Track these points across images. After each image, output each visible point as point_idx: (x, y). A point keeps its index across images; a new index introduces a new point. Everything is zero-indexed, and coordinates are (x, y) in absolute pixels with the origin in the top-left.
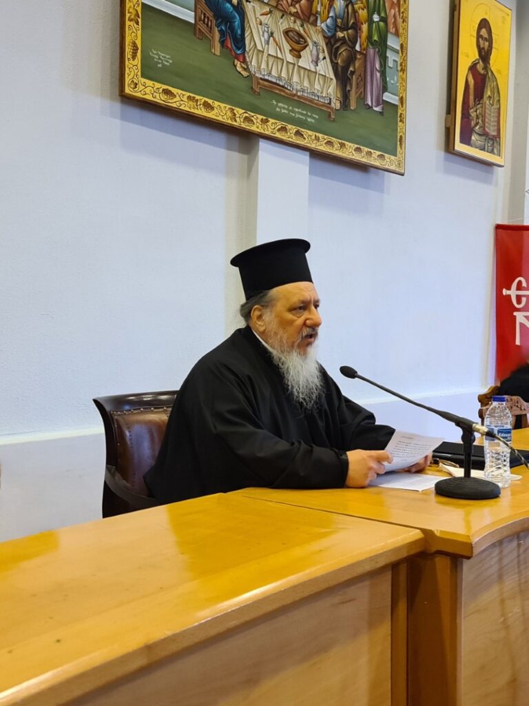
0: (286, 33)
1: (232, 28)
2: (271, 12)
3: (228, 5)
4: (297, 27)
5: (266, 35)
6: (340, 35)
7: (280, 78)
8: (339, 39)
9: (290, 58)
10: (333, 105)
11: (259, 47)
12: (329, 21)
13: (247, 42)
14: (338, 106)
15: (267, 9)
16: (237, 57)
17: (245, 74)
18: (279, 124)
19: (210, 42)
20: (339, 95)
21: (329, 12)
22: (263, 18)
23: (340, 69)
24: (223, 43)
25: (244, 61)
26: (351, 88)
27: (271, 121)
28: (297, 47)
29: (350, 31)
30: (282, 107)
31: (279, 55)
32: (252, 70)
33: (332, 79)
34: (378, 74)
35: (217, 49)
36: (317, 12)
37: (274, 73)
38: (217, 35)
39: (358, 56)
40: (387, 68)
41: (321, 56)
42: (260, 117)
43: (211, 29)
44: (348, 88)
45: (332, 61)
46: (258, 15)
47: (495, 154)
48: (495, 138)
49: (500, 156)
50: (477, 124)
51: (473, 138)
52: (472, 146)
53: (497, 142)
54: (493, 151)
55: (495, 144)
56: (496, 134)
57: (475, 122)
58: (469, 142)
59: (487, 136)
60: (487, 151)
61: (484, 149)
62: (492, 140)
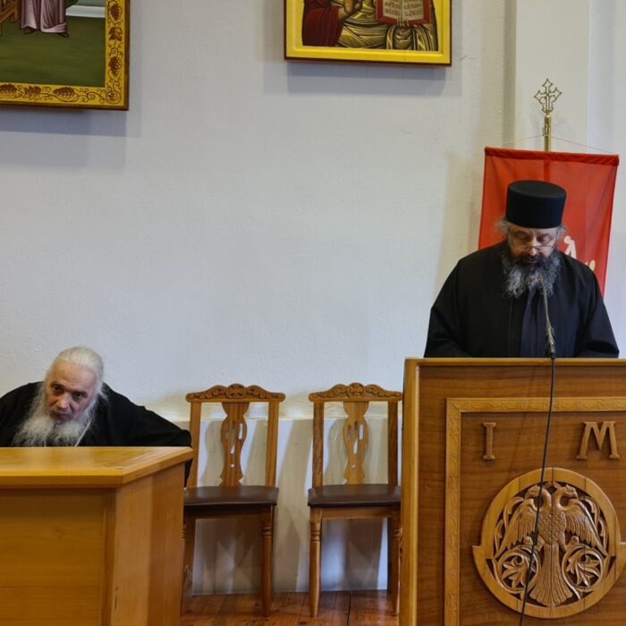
47: (421, 49)
48: (419, 23)
49: (437, 49)
50: (354, 11)
51: (345, 33)
52: (341, 46)
53: (425, 30)
54: (412, 46)
55: (419, 33)
56: (420, 17)
57: (348, 9)
58: (334, 41)
59: (389, 24)
60: (395, 48)
61: (383, 46)
62: (406, 28)
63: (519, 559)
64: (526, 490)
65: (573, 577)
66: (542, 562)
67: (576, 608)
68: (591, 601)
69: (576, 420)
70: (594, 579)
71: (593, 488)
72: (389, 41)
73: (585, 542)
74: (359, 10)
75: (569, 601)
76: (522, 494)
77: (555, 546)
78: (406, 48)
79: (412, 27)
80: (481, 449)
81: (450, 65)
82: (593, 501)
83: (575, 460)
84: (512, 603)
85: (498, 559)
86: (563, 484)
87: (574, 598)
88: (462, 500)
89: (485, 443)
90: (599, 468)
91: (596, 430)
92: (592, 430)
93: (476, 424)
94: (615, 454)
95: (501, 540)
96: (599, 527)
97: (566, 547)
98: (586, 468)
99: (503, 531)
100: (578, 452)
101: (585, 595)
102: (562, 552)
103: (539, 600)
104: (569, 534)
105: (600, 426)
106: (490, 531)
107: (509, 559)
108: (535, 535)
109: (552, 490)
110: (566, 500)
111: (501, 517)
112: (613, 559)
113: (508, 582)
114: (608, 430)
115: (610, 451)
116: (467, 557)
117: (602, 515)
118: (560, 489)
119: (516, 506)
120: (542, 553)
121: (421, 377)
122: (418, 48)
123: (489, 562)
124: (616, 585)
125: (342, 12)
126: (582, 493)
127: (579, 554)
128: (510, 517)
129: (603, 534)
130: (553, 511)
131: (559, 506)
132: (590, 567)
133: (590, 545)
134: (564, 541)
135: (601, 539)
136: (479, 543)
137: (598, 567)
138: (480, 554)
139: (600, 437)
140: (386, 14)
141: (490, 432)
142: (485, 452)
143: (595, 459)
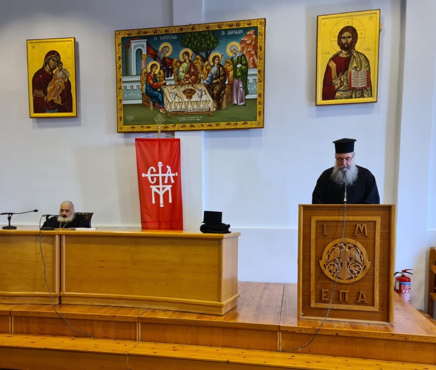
0: (184, 92)
1: (158, 99)
2: (176, 87)
3: (156, 92)
4: (190, 87)
5: (174, 96)
6: (215, 81)
7: (181, 109)
8: (215, 83)
9: (186, 100)
10: (211, 110)
11: (171, 101)
12: (208, 79)
13: (165, 101)
14: (215, 109)
15: (174, 87)
16: (161, 108)
17: (164, 112)
18: (181, 125)
19: (149, 107)
20: (215, 105)
21: (207, 75)
22: (172, 91)
23: (215, 95)
24: (154, 105)
25: (164, 108)
26: (223, 100)
27: (177, 125)
28: (190, 95)
29: (221, 78)
30: (183, 119)
31: (181, 100)
32: (167, 110)
33: (210, 101)
34: (242, 89)
35: (152, 108)
36: (201, 78)
37: (178, 108)
38: (151, 103)
39: (227, 86)
40: (248, 85)
41: (204, 94)
42: (172, 125)
43: (149, 103)
44: (221, 101)
45: (210, 93)
46: (169, 90)
47: (365, 97)
48: (365, 88)
49: (371, 97)
50: (341, 86)
51: (337, 94)
52: (336, 99)
53: (367, 90)
54: (362, 96)
55: (365, 91)
56: (366, 85)
57: (339, 86)
58: (333, 98)
59: (354, 89)
60: (355, 98)
61: (351, 97)
62: (360, 90)
63: (334, 265)
64: (336, 245)
65: (352, 271)
66: (341, 266)
67: (352, 281)
68: (357, 279)
69: (354, 224)
70: (359, 272)
71: (359, 244)
72: (354, 96)
73: (356, 261)
74: (343, 85)
75: (350, 279)
76: (335, 245)
77: (346, 262)
78: (359, 97)
79: (362, 89)
80: (322, 232)
81: (376, 102)
82: (359, 249)
83: (353, 236)
84: (331, 277)
85: (327, 265)
86: (349, 243)
87: (352, 278)
88: (316, 247)
89: (323, 230)
90: (361, 239)
91: (360, 227)
92: (359, 227)
93: (321, 225)
94: (367, 234)
95: (328, 259)
96: (361, 257)
97: (349, 262)
98: (357, 239)
99: (329, 256)
100: (354, 233)
101: (355, 277)
102: (348, 264)
103: (340, 277)
104: (351, 259)
105: (362, 226)
106: (325, 257)
107: (331, 265)
108: (339, 258)
109: (345, 245)
110: (349, 248)
111: (328, 252)
112: (365, 267)
113: (330, 271)
114: (364, 227)
115: (365, 234)
116: (318, 264)
117: (362, 253)
118: (348, 245)
119: (333, 249)
120: (341, 264)
121: (304, 210)
122: (364, 97)
123: (325, 265)
124: (366, 274)
125: (336, 87)
126: (355, 246)
127: (354, 265)
128: (331, 252)
129: (362, 259)
130: (345, 251)
131: (347, 249)
132: (357, 269)
133: (357, 262)
134: (349, 260)
135: (361, 260)
136: (321, 259)
137: (360, 269)
138: (322, 263)
139: (362, 229)
140: (352, 86)
141: (325, 227)
142: (323, 233)
143: (359, 236)
